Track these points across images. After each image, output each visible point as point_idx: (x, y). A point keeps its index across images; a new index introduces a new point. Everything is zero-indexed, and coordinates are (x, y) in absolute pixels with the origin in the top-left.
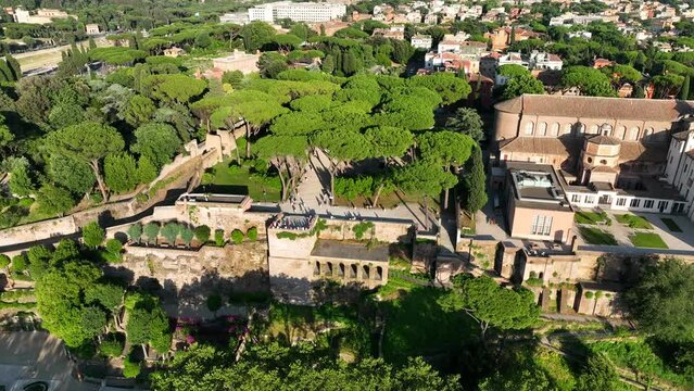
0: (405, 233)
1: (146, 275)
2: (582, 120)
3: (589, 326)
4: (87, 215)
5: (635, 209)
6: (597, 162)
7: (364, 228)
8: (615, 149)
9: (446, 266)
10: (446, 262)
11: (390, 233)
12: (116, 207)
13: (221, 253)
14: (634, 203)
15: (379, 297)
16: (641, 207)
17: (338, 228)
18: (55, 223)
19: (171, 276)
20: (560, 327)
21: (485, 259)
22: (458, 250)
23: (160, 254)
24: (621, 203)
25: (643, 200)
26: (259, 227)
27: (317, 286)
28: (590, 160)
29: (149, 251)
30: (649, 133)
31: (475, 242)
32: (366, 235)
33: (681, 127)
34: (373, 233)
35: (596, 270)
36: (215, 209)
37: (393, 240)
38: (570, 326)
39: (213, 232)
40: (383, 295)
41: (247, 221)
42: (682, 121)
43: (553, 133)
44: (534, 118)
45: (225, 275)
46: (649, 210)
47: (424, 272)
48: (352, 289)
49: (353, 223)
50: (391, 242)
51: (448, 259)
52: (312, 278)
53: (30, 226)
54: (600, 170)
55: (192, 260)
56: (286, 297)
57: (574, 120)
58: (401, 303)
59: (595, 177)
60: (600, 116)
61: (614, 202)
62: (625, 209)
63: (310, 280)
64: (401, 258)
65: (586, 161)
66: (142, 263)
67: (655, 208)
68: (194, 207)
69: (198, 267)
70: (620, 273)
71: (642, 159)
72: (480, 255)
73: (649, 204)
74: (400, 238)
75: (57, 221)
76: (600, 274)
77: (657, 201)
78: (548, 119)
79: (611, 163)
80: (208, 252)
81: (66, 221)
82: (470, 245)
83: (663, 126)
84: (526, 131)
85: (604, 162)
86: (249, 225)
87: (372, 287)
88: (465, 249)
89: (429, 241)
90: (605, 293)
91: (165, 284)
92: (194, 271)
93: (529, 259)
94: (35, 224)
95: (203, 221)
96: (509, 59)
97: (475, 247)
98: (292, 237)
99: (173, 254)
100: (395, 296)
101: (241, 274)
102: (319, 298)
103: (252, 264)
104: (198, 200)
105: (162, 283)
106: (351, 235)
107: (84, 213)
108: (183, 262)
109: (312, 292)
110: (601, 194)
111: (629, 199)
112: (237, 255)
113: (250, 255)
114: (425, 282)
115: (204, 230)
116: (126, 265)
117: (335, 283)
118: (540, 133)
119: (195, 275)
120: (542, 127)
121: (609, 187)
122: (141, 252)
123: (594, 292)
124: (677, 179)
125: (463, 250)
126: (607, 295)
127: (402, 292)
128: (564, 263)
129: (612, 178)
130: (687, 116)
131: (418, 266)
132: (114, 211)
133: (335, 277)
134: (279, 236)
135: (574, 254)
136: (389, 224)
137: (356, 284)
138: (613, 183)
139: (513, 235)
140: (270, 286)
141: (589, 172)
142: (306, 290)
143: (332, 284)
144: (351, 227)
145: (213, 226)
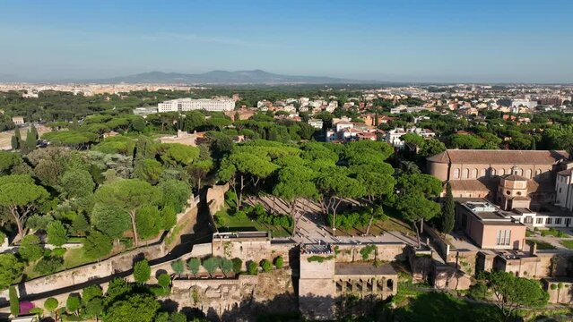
0: (401, 252)
1: (189, 305)
2: (492, 166)
3: (560, 311)
4: (123, 258)
5: (549, 225)
6: (514, 194)
7: (369, 250)
8: (524, 184)
9: (443, 275)
10: (443, 271)
11: (389, 253)
12: (149, 250)
13: (254, 280)
14: (549, 221)
15: (394, 305)
16: (553, 224)
17: (349, 252)
18: (94, 268)
19: (214, 304)
20: (540, 313)
21: (468, 267)
22: (448, 261)
23: (202, 285)
24: (539, 221)
25: (554, 218)
26: (284, 256)
27: (338, 301)
28: (509, 193)
29: (193, 283)
30: (539, 173)
31: (460, 254)
32: (371, 256)
33: (559, 168)
34: (376, 254)
35: (551, 268)
36: (246, 244)
37: (392, 259)
38: (546, 312)
39: (244, 264)
40: (396, 303)
41: (273, 252)
42: (559, 164)
43: (473, 176)
44: (459, 166)
45: (259, 299)
46: (558, 225)
47: (423, 281)
48: (368, 301)
49: (360, 247)
50: (390, 260)
51: (444, 268)
52: (335, 294)
53: (71, 272)
54: (518, 199)
55: (234, 288)
56: (312, 314)
57: (487, 166)
58: (411, 308)
59: (515, 205)
60: (504, 162)
61: (535, 221)
62: (542, 226)
63: (333, 297)
64: (403, 272)
65: (505, 193)
66: (187, 294)
67: (563, 224)
68: (229, 242)
69: (237, 294)
70: (567, 269)
71: (539, 190)
72: (465, 264)
73: (558, 221)
74: (397, 257)
75: (97, 265)
76: (554, 271)
77: (563, 219)
78: (469, 166)
79: (524, 194)
80: (244, 280)
81: (104, 265)
82: (457, 257)
83: (546, 168)
84: (454, 176)
85: (519, 193)
86: (275, 255)
87: (384, 298)
88: (453, 260)
89: (425, 256)
90: (564, 284)
91: (209, 311)
92: (234, 298)
93: (508, 262)
94: (75, 270)
95: (236, 254)
96: (396, 132)
97: (461, 258)
98: (320, 260)
99: (215, 284)
100: (406, 303)
101: (272, 298)
102: (340, 312)
103: (279, 288)
104: (231, 237)
105: (205, 311)
106: (359, 257)
107: (120, 256)
108: (225, 289)
109: (334, 307)
110: (525, 215)
111: (545, 218)
112: (267, 281)
113: (277, 281)
114: (427, 289)
115: (237, 262)
116: (172, 298)
117: (354, 298)
118: (464, 177)
119: (236, 301)
120: (465, 172)
121: (527, 210)
122: (186, 285)
123: (557, 284)
124: (569, 203)
125: (452, 261)
126: (566, 286)
127: (411, 299)
128: (531, 263)
129: (527, 204)
130: (562, 160)
131: (417, 278)
132: (147, 254)
133: (355, 292)
134: (310, 260)
135: (535, 256)
136: (388, 245)
137: (372, 296)
138: (528, 207)
139: (483, 247)
140: (298, 305)
141: (510, 201)
142: (329, 306)
143: (351, 298)
144: (359, 250)
145: (244, 258)
